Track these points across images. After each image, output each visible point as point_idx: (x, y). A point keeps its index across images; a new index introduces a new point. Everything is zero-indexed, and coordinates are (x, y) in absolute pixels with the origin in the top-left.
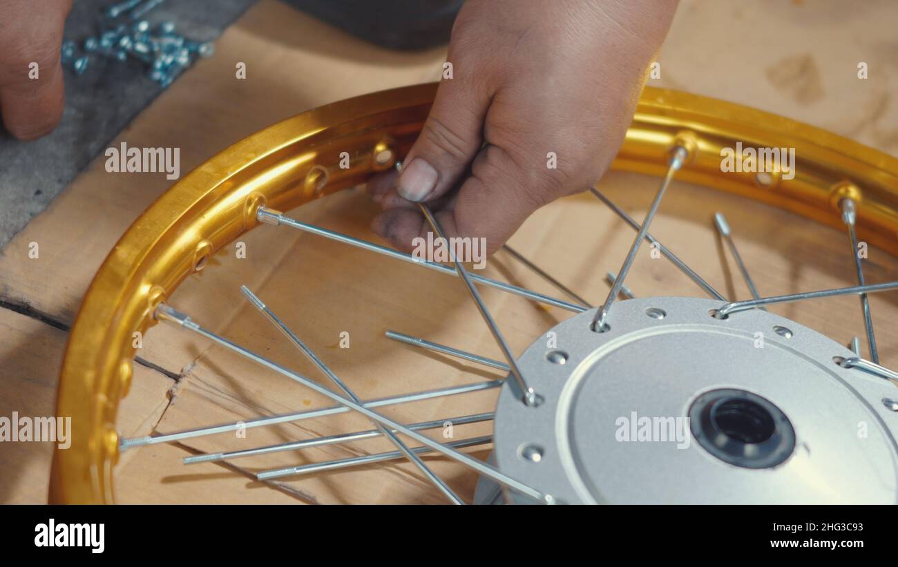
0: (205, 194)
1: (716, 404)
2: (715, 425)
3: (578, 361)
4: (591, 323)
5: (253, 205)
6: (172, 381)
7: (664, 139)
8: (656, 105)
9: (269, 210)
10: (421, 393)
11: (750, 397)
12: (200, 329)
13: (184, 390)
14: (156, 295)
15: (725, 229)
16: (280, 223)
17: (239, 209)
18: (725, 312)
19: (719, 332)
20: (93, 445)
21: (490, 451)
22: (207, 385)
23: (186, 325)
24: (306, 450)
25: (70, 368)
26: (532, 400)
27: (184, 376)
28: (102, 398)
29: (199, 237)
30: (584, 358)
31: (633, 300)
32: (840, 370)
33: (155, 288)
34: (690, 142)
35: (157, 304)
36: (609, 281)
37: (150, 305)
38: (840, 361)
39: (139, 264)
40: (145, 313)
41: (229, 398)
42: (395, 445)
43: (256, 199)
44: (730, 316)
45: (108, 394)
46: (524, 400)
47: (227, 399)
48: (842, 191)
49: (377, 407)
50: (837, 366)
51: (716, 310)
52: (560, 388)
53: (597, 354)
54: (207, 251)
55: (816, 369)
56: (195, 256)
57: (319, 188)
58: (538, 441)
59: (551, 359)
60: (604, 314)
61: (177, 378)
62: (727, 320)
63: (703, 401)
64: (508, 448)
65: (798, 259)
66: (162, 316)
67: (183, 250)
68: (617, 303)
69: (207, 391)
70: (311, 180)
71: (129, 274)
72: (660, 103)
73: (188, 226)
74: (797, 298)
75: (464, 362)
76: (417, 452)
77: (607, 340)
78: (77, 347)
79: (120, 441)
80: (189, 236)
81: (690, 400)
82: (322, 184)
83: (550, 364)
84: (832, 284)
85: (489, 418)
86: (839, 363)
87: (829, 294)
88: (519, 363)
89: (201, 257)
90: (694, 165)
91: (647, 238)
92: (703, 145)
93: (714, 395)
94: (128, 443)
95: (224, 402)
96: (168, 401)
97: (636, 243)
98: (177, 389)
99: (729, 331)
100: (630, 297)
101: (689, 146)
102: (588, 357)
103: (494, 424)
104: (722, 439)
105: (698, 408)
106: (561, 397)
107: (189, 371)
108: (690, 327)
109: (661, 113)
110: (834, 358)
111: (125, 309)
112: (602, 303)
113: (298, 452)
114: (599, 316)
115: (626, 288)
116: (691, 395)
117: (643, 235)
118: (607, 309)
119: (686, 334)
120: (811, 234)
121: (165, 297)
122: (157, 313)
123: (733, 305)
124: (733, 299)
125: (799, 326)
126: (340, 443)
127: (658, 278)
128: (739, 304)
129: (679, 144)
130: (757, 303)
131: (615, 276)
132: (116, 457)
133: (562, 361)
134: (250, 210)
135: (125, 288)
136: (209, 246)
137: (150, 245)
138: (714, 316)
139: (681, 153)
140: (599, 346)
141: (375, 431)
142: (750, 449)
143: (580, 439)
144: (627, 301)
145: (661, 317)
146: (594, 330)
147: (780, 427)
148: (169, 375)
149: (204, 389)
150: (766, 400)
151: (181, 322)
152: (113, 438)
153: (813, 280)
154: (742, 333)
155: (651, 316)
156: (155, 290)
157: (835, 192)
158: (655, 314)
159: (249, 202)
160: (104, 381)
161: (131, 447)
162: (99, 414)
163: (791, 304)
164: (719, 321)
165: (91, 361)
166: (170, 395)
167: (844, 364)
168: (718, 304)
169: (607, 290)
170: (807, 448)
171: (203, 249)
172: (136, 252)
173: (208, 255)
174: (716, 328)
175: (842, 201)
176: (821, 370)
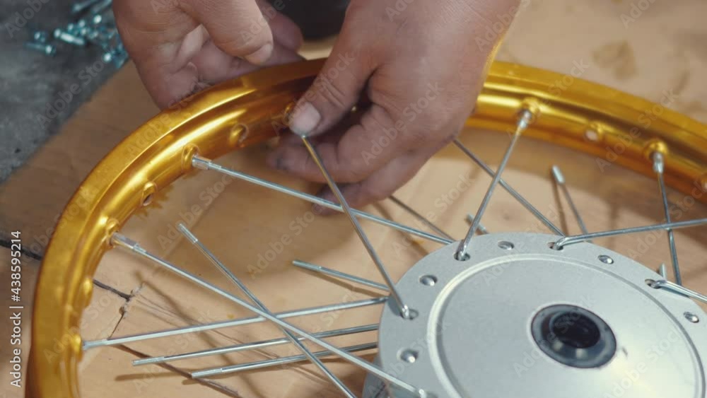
0: (151, 145)
1: (554, 317)
2: (553, 334)
3: (445, 284)
4: (454, 253)
5: (189, 153)
6: (124, 300)
7: (513, 103)
8: (508, 77)
9: (202, 158)
10: (321, 307)
11: (580, 311)
12: (147, 253)
13: (133, 307)
14: (112, 226)
15: (560, 178)
16: (209, 169)
17: (178, 157)
18: (561, 244)
19: (555, 260)
20: (63, 346)
21: (375, 355)
22: (152, 303)
23: (136, 250)
24: (230, 354)
25: (43, 283)
26: (407, 314)
27: (134, 296)
28: (69, 308)
29: (146, 180)
30: (449, 281)
31: (487, 235)
32: (651, 290)
33: (112, 219)
34: (534, 106)
35: (113, 233)
36: (469, 221)
37: (107, 233)
38: (651, 283)
39: (98, 201)
40: (103, 240)
41: (169, 313)
42: (301, 350)
43: (191, 149)
44: (565, 247)
45: (73, 305)
46: (402, 315)
47: (167, 314)
48: (653, 146)
49: (287, 318)
50: (648, 286)
51: (554, 243)
52: (430, 305)
53: (459, 278)
54: (152, 191)
55: (633, 289)
56: (143, 194)
57: (241, 141)
58: (413, 347)
59: (424, 282)
60: (465, 246)
61: (127, 298)
62: (562, 251)
63: (543, 315)
64: (390, 352)
65: (616, 202)
66: (117, 242)
67: (134, 189)
68: (475, 238)
69: (152, 308)
70: (235, 134)
71: (91, 209)
72: (510, 75)
73: (137, 171)
74: (616, 234)
75: (355, 285)
76: (318, 356)
77: (468, 267)
78: (49, 267)
79: (83, 343)
80: (139, 178)
81: (533, 314)
82: (244, 138)
83: (423, 285)
84: (643, 222)
85: (375, 328)
86: (650, 285)
87: (642, 230)
88: (396, 287)
89: (147, 195)
90: (536, 124)
91: (500, 182)
92: (544, 109)
93: (553, 310)
94: (89, 344)
95: (165, 316)
96: (120, 316)
97: (491, 188)
98: (128, 307)
99: (563, 260)
100: (485, 233)
101: (532, 109)
102: (452, 281)
103: (378, 334)
104: (558, 345)
105: (539, 320)
106: (431, 313)
107: (137, 292)
108: (533, 257)
109: (510, 82)
110: (646, 280)
111: (87, 237)
112: (463, 238)
113: (223, 356)
114: (461, 248)
115: (481, 226)
116: (534, 310)
117: (497, 180)
118: (467, 242)
119: (530, 262)
120: (628, 182)
121: (119, 228)
122: (113, 239)
123: (567, 239)
124: (566, 233)
125: (619, 255)
126: (257, 349)
127: (507, 218)
128: (571, 238)
129: (525, 107)
130: (585, 238)
131: (473, 217)
132: (81, 354)
133: (432, 283)
134: (186, 158)
135: (87, 220)
136: (154, 187)
137: (107, 186)
138: (551, 248)
139: (527, 115)
140: (462, 271)
141: (285, 339)
142: (580, 352)
143: (446, 344)
144: (484, 235)
145: (510, 249)
146: (457, 258)
147: (604, 335)
148: (122, 295)
149: (150, 307)
150: (593, 314)
151: (132, 247)
152: (78, 340)
153: (628, 219)
154: (572, 261)
155: (502, 247)
156: (111, 222)
157: (647, 147)
158: (505, 246)
159: (186, 152)
160: (71, 295)
161: (91, 347)
162: (67, 320)
163: (611, 238)
164: (556, 251)
165: (61, 279)
166: (122, 311)
167: (654, 285)
168: (555, 238)
169: (467, 227)
170: (625, 351)
171: (149, 189)
172: (96, 191)
173: (153, 194)
174: (552, 257)
175: (653, 153)
176: (637, 291)
